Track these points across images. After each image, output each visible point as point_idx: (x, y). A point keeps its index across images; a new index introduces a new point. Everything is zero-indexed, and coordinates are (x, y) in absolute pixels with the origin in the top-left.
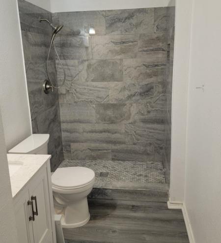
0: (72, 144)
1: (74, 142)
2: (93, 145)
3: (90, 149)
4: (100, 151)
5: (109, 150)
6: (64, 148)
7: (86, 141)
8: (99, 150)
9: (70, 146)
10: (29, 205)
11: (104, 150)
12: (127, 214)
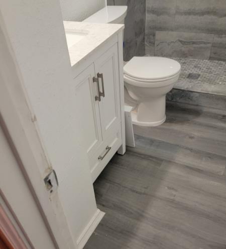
0: (157, 33)
1: (161, 29)
2: (186, 35)
3: (181, 41)
4: (195, 45)
5: (209, 43)
6: (146, 37)
7: (177, 28)
8: (194, 43)
9: (154, 35)
10: (95, 82)
11: (201, 43)
12: (214, 123)
